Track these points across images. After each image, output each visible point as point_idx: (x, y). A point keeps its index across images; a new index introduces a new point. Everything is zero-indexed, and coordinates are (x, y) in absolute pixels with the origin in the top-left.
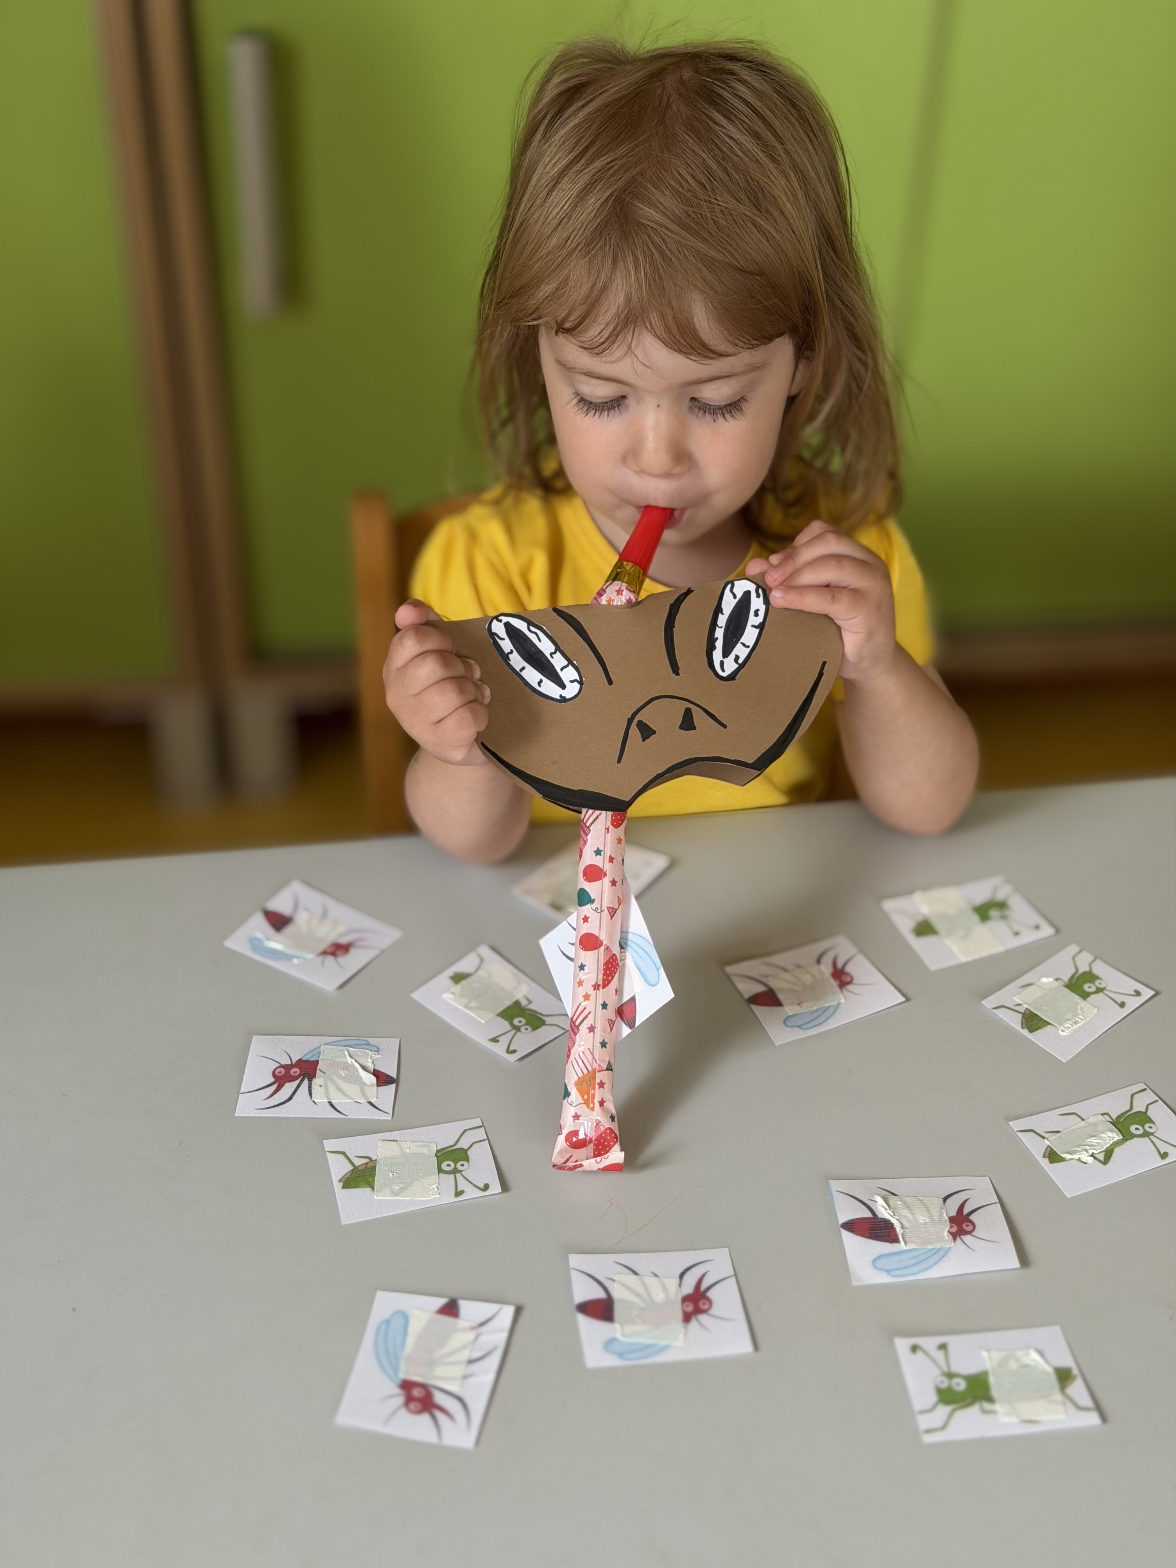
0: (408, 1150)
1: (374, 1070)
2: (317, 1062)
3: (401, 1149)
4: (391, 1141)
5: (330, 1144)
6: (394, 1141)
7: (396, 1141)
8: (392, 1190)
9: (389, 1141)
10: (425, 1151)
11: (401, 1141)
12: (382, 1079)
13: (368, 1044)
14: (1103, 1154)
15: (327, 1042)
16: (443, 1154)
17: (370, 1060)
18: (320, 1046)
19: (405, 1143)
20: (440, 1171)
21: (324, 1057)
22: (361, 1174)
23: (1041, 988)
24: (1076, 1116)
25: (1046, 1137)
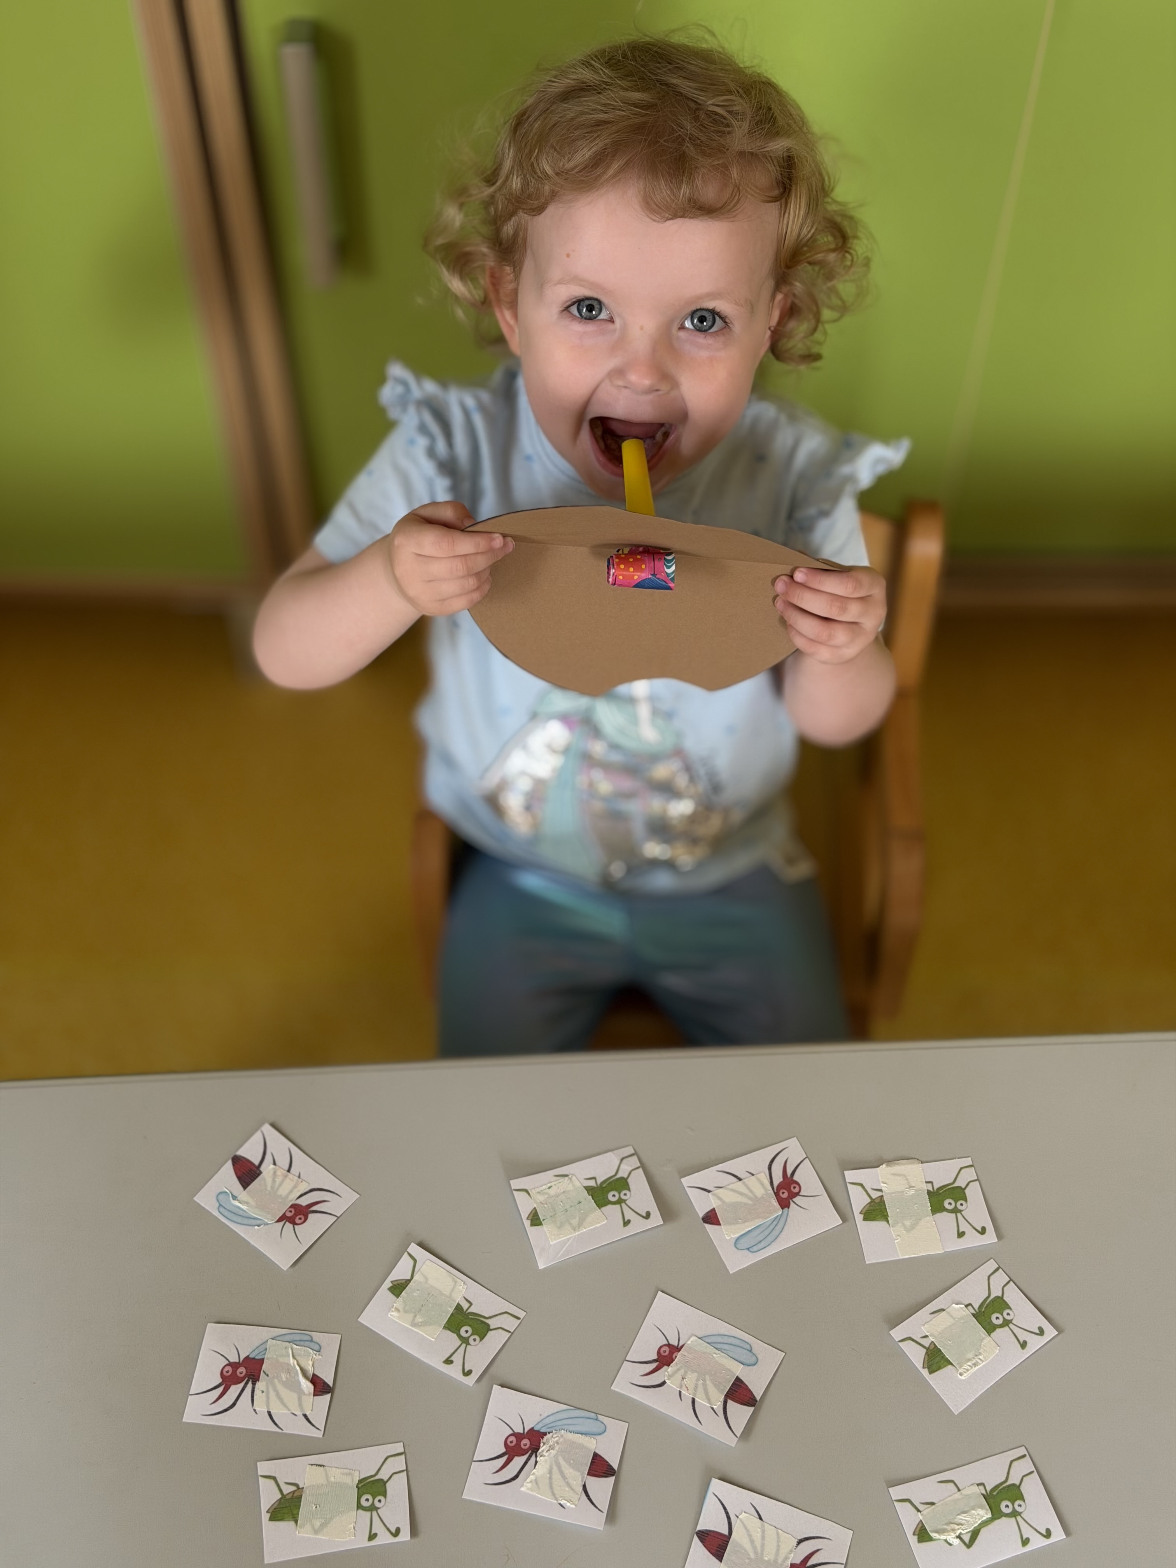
0: (332, 1479)
1: (314, 1375)
2: (262, 1361)
3: (327, 1477)
4: (319, 1466)
5: (264, 1468)
6: (321, 1466)
7: (324, 1466)
8: (313, 1526)
9: (317, 1465)
10: (347, 1480)
11: (328, 1467)
12: (320, 1387)
13: (312, 1341)
14: (969, 1535)
15: (274, 1335)
16: (364, 1485)
17: (310, 1363)
18: (268, 1341)
19: (330, 1469)
20: (359, 1506)
21: (269, 1356)
22: (288, 1505)
23: (951, 1316)
24: (952, 1484)
25: (921, 1510)
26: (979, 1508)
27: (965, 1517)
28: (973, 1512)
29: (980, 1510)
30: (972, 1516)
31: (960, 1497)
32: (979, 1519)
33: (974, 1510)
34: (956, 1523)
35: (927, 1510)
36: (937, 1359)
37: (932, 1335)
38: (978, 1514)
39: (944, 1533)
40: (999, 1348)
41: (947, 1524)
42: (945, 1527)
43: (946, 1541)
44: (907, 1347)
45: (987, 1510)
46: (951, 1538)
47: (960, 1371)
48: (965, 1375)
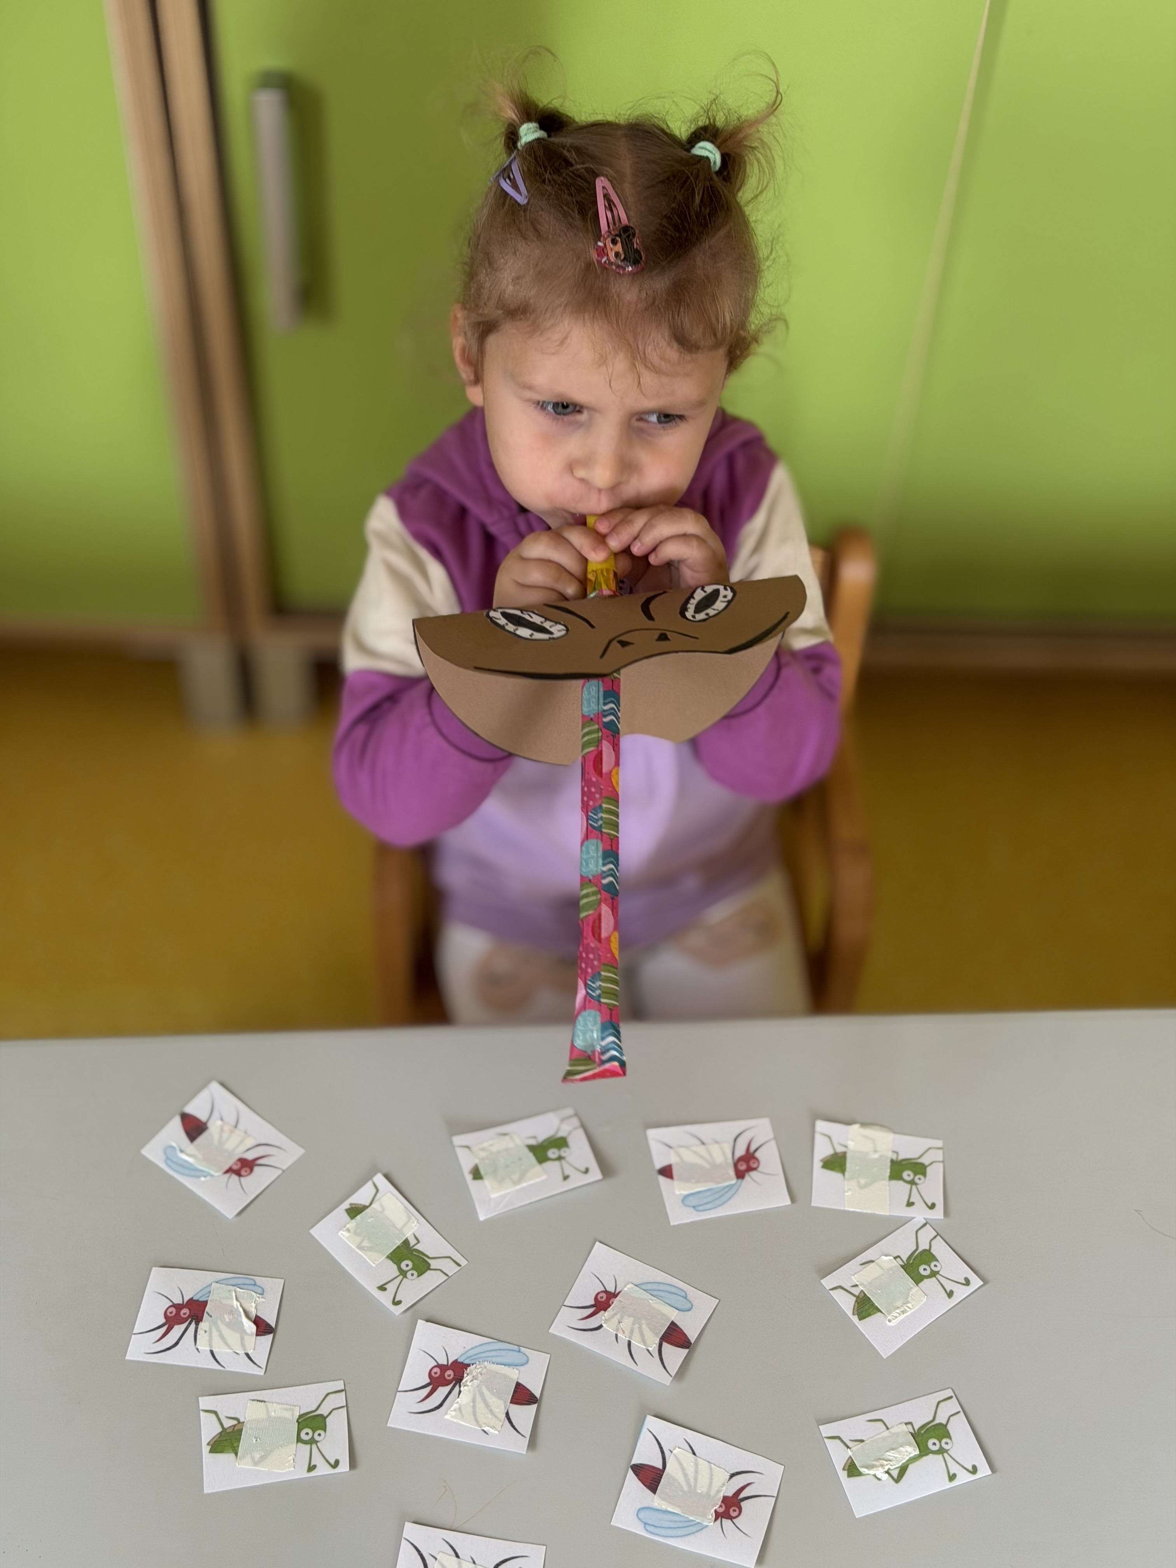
0: (273, 1413)
1: (257, 1316)
2: (205, 1303)
3: (268, 1411)
4: (260, 1401)
5: (205, 1402)
6: (262, 1401)
7: (265, 1401)
8: (253, 1458)
9: (258, 1401)
10: (288, 1415)
11: (268, 1402)
12: (263, 1328)
13: (255, 1285)
14: (897, 1471)
15: (218, 1279)
16: (304, 1420)
17: (253, 1305)
18: (211, 1284)
19: (271, 1404)
20: (299, 1440)
22: (228, 1438)
23: (880, 1267)
24: (881, 1423)
25: (850, 1446)
26: (907, 1445)
27: (893, 1453)
28: (901, 1448)
29: (907, 1447)
30: (900, 1453)
31: (889, 1434)
32: (907, 1456)
33: (902, 1446)
34: (885, 1459)
35: (856, 1447)
36: (867, 1307)
37: (862, 1284)
38: (906, 1451)
39: (873, 1468)
40: (926, 1297)
41: (875, 1460)
42: (875, 1463)
43: (875, 1476)
44: (838, 1295)
45: (915, 1447)
46: (880, 1472)
47: (889, 1318)
48: (893, 1321)
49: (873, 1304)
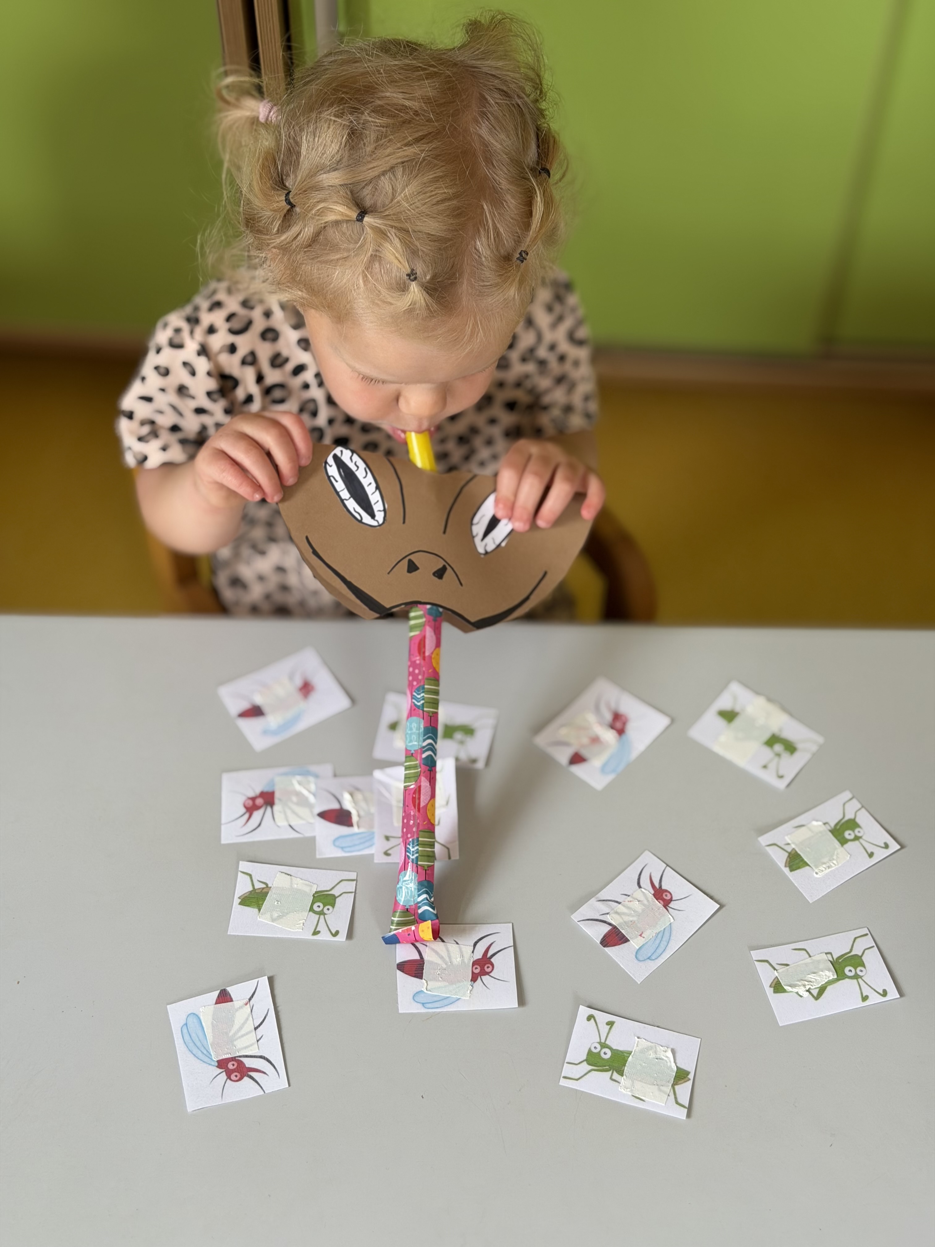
0: (296, 886)
3: (292, 883)
7: (291, 876)
8: (272, 916)
9: (287, 874)
10: (307, 889)
11: (294, 877)
14: (817, 990)
16: (318, 896)
18: (274, 778)
19: (297, 879)
20: (311, 909)
23: (811, 830)
24: (804, 952)
25: (777, 968)
26: (827, 971)
27: (814, 976)
28: (821, 973)
30: (820, 976)
34: (806, 980)
36: (797, 861)
37: (794, 843)
38: (826, 975)
39: (796, 986)
40: (849, 856)
41: (798, 981)
42: (798, 983)
43: (797, 993)
46: (802, 991)
47: (815, 871)
48: (819, 874)
49: (803, 860)
